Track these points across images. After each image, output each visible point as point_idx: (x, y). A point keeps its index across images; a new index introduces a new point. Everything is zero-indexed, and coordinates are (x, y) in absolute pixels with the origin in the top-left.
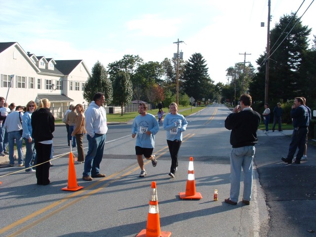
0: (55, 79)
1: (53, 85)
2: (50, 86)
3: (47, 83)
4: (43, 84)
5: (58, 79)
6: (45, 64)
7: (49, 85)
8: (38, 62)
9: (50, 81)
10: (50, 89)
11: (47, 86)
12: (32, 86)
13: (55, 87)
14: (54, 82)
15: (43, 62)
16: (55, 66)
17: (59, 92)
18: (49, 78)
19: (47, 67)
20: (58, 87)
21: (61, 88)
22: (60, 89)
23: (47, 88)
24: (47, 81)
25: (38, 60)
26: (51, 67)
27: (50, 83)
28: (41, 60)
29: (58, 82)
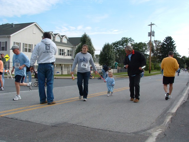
0: (67, 49)
2: (63, 53)
3: (60, 51)
5: (69, 49)
6: (60, 39)
8: (55, 37)
9: (63, 50)
10: (62, 55)
11: (60, 53)
13: (66, 54)
14: (66, 51)
15: (58, 37)
16: (67, 40)
17: (69, 58)
18: (62, 48)
19: (61, 41)
20: (69, 54)
22: (71, 56)
23: (60, 55)
24: (60, 50)
25: (54, 36)
26: (65, 41)
29: (69, 51)
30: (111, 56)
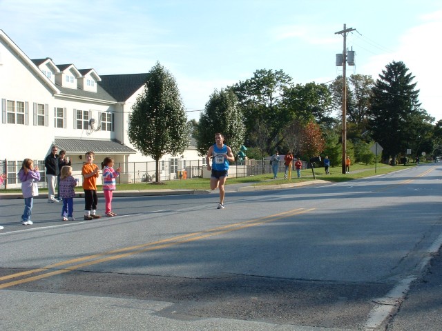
0: (97, 110)
1: (92, 121)
2: (86, 124)
3: (79, 117)
4: (70, 119)
5: (104, 109)
6: (76, 81)
7: (84, 121)
8: (61, 74)
9: (86, 113)
10: (86, 128)
11: (79, 122)
12: (42, 121)
13: (96, 126)
14: (95, 116)
15: (71, 75)
16: (99, 83)
17: (106, 135)
18: (83, 107)
19: (80, 86)
20: (104, 124)
21: (112, 128)
22: (109, 129)
23: (79, 127)
24: (79, 112)
25: (59, 71)
26: (91, 86)
27: (86, 117)
28: (67, 72)
29: (103, 115)
30: (231, 127)
